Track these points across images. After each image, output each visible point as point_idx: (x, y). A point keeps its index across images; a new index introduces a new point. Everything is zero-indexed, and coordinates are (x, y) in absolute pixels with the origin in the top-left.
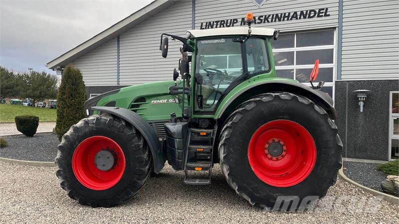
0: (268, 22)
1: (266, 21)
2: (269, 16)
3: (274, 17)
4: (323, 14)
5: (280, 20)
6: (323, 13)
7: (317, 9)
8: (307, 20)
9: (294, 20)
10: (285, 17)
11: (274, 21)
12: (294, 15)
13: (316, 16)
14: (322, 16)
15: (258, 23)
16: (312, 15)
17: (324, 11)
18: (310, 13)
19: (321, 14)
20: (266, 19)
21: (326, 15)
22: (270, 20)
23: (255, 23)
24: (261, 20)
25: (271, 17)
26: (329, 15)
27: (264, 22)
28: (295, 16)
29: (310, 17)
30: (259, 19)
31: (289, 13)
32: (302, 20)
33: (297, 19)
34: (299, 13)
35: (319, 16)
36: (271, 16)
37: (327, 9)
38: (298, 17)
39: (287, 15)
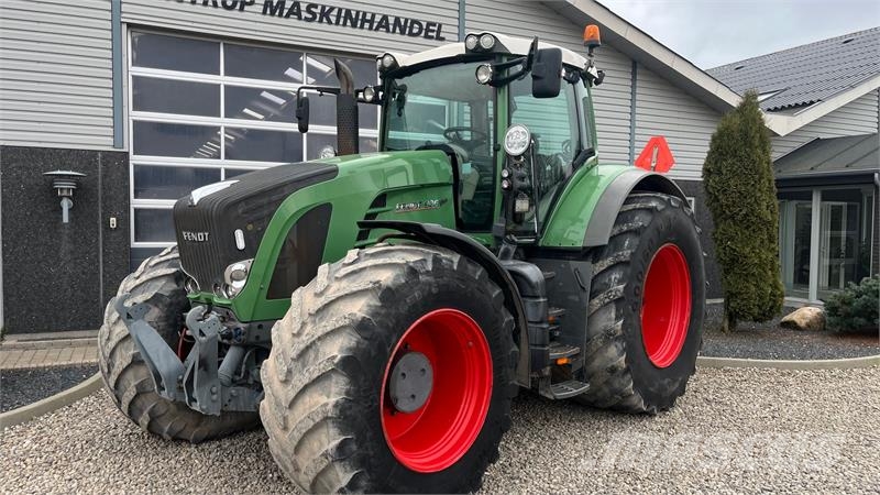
0: (330, 22)
1: (325, 20)
2: (332, 9)
3: (343, 15)
4: (434, 34)
5: (354, 25)
6: (433, 31)
7: (424, 19)
8: (406, 38)
9: (382, 33)
10: (364, 20)
11: (341, 23)
12: (382, 20)
13: (423, 34)
14: (432, 37)
15: (307, 19)
16: (415, 31)
17: (436, 29)
18: (411, 28)
19: (430, 34)
20: (325, 14)
21: (439, 38)
22: (333, 19)
23: (300, 18)
24: (314, 14)
25: (335, 12)
26: (443, 39)
27: (321, 21)
28: (384, 24)
29: (411, 34)
30: (308, 10)
31: (373, 15)
32: (397, 36)
33: (388, 31)
34: (391, 20)
35: (426, 37)
36: (336, 10)
37: (440, 26)
38: (391, 27)
39: (369, 17)
